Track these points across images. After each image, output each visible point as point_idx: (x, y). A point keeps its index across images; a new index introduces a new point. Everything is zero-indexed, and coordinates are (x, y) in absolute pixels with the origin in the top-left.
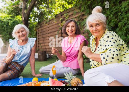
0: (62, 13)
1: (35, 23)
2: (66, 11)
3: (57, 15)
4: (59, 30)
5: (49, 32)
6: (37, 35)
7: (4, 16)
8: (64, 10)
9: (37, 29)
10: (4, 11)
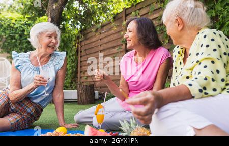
0: (127, 11)
1: (76, 32)
2: (135, 6)
3: (117, 14)
4: (122, 45)
5: (102, 48)
6: (79, 54)
7: (16, 18)
8: (133, 5)
9: (78, 43)
10: (16, 8)
